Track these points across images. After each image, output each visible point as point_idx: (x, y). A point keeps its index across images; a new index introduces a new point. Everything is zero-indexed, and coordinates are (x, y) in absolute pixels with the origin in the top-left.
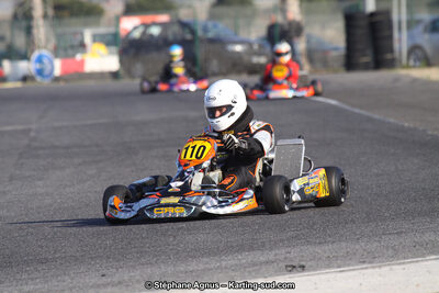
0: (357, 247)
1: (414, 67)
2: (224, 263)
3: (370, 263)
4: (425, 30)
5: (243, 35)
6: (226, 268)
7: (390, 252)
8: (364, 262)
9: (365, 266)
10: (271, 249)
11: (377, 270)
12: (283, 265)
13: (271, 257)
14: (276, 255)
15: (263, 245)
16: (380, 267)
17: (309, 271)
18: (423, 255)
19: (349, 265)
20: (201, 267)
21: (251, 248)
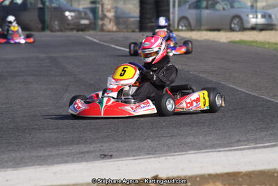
0: (145, 144)
1: (182, 30)
2: (61, 152)
3: (153, 154)
4: (189, 8)
5: (75, 6)
6: (62, 155)
7: (166, 148)
8: (149, 154)
9: (149, 156)
10: (91, 144)
11: (157, 159)
12: (98, 154)
13: (91, 149)
14: (94, 147)
15: (86, 141)
16: (159, 157)
17: (115, 158)
18: (186, 151)
19: (139, 155)
20: (47, 153)
21: (79, 143)
